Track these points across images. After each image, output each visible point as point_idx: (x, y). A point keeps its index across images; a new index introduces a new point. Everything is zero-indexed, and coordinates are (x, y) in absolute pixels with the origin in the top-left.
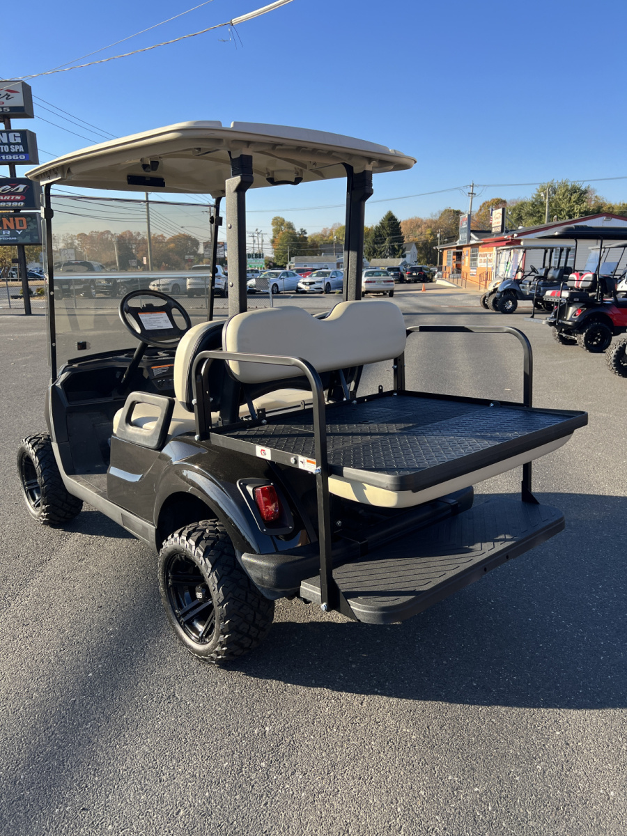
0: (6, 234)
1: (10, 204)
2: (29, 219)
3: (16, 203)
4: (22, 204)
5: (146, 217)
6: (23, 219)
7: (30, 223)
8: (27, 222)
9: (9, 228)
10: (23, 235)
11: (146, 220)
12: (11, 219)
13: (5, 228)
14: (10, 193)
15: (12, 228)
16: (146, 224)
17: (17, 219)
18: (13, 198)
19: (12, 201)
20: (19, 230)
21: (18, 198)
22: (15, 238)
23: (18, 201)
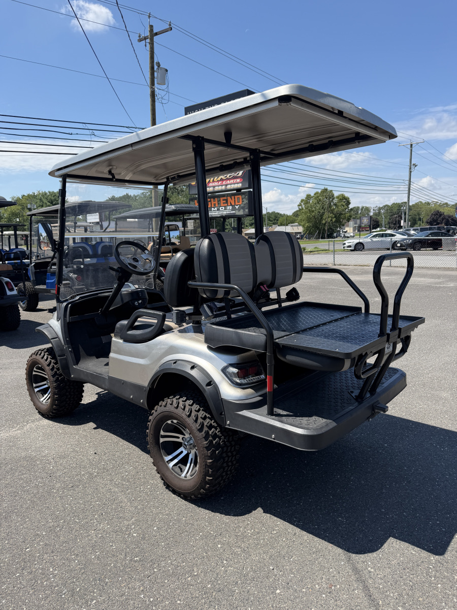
0: (229, 209)
1: (233, 186)
2: (243, 196)
3: (237, 185)
4: (240, 184)
5: (407, 189)
6: (240, 196)
7: (244, 200)
8: (242, 199)
9: (231, 205)
10: (239, 209)
11: (407, 192)
12: (233, 197)
13: (229, 204)
14: (235, 178)
15: (233, 204)
16: (407, 195)
17: (236, 197)
18: (235, 180)
19: (234, 184)
20: (237, 205)
21: (238, 180)
22: (234, 212)
23: (238, 183)
